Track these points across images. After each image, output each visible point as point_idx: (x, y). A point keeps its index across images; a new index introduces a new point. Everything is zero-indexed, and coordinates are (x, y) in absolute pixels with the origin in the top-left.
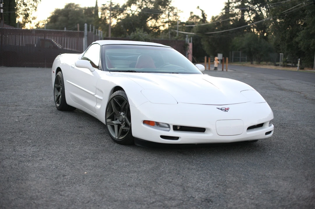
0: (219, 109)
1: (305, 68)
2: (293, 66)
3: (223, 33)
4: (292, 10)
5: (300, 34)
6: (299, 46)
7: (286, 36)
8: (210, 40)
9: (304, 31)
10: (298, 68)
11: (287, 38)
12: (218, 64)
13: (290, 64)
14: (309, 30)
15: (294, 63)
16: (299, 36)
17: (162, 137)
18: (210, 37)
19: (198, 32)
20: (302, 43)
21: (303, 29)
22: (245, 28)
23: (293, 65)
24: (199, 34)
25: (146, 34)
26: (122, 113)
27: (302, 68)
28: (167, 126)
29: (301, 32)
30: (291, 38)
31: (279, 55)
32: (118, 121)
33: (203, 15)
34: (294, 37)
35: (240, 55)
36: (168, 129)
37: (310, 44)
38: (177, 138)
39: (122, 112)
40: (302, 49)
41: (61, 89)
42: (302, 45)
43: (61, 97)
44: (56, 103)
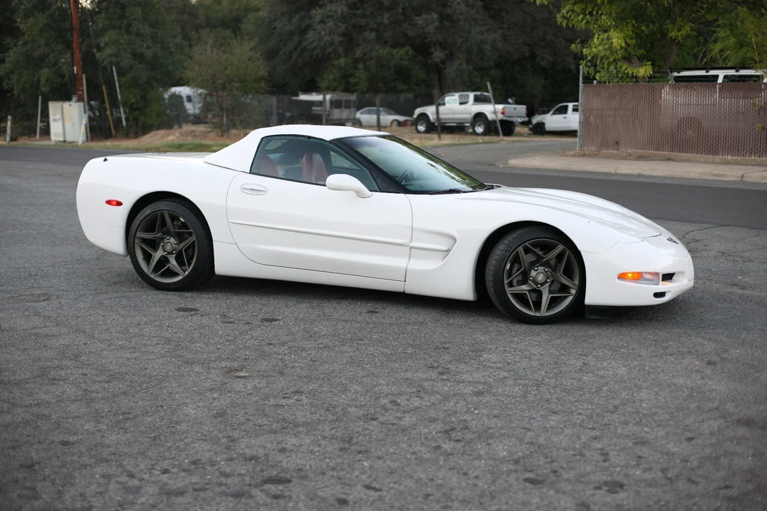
0: (669, 240)
1: (19, 138)
5: (9, 57)
9: (15, 49)
10: (6, 138)
14: (29, 47)
16: (6, 61)
17: (655, 295)
20: (15, 78)
21: (15, 45)
27: (13, 138)
29: (11, 53)
32: (531, 285)
36: (658, 281)
37: (39, 81)
38: (664, 294)
40: (15, 92)
41: (172, 241)
42: (15, 84)
43: (179, 260)
44: (151, 275)
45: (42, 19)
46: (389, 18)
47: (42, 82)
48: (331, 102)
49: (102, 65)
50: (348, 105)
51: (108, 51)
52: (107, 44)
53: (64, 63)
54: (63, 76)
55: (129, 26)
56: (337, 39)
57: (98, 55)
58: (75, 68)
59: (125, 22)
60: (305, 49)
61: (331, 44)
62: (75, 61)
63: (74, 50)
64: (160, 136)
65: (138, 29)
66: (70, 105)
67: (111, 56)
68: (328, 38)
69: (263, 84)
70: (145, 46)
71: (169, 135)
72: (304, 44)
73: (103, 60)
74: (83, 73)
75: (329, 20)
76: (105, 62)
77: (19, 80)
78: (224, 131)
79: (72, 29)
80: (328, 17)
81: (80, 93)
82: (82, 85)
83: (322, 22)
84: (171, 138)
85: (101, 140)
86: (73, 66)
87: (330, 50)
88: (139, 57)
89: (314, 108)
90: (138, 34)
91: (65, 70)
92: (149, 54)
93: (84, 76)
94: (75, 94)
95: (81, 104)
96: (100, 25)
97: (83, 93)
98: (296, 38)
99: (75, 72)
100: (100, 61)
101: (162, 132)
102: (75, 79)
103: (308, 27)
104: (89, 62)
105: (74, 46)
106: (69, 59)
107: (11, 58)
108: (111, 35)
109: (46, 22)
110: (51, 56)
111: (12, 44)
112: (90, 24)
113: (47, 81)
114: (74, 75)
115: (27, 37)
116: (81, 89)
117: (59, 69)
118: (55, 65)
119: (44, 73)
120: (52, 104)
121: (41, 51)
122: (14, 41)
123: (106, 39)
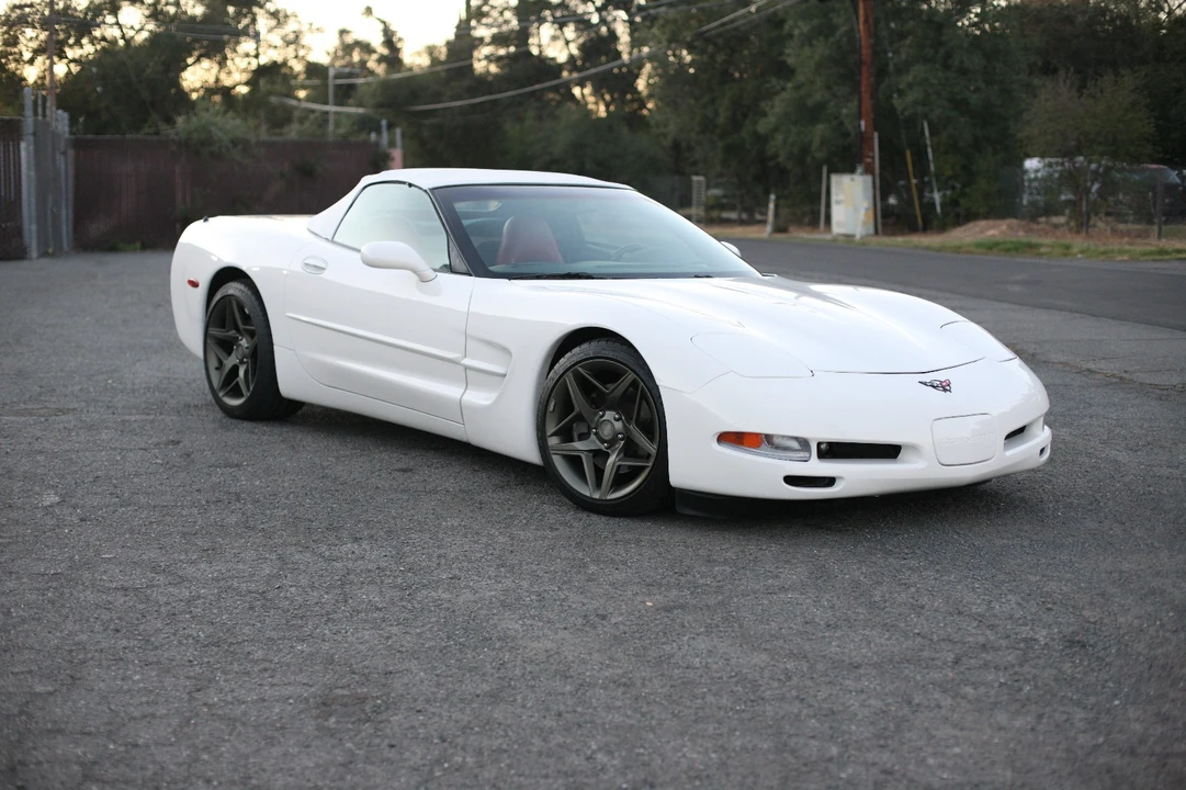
0: (925, 384)
1: (791, 229)
2: (741, 222)
3: (474, 106)
4: (732, 21)
5: (773, 106)
6: (771, 148)
7: (717, 114)
8: (426, 134)
9: (784, 95)
10: (769, 228)
11: (721, 120)
13: (733, 215)
14: (802, 92)
15: (745, 210)
16: (769, 113)
17: (791, 480)
18: (426, 122)
19: (380, 105)
20: (779, 137)
21: (783, 89)
22: (555, 89)
23: (744, 216)
25: (234, 119)
26: (610, 415)
27: (780, 229)
28: (795, 445)
29: (777, 101)
30: (735, 124)
31: (691, 181)
32: (594, 442)
33: (389, 41)
34: (745, 116)
36: (803, 455)
37: (811, 142)
38: (829, 481)
39: (610, 409)
40: (781, 159)
41: (244, 342)
42: (781, 147)
43: (246, 372)
44: (221, 394)
45: (821, 49)
47: (816, 144)
49: (902, 117)
51: (911, 97)
52: (910, 86)
53: (848, 116)
54: (847, 135)
55: (948, 56)
57: (897, 102)
58: (863, 123)
59: (942, 51)
62: (864, 110)
63: (863, 94)
64: (977, 229)
65: (962, 62)
66: (852, 180)
67: (916, 103)
70: (972, 88)
71: (993, 227)
73: (905, 109)
74: (875, 129)
76: (906, 113)
77: (785, 143)
78: (1082, 224)
79: (861, 63)
81: (869, 160)
82: (872, 150)
84: (992, 232)
85: (902, 233)
86: (860, 119)
88: (959, 104)
90: (963, 72)
91: (849, 126)
92: (975, 100)
93: (876, 135)
94: (860, 162)
95: (869, 178)
96: (903, 56)
97: (874, 161)
99: (863, 128)
100: (899, 112)
101: (983, 223)
102: (864, 139)
104: (884, 117)
105: (863, 89)
106: (855, 109)
107: (777, 107)
108: (918, 71)
109: (827, 52)
110: (832, 104)
111: (778, 87)
112: (890, 55)
113: (822, 143)
114: (861, 133)
115: (800, 78)
116: (871, 154)
117: (842, 124)
118: (836, 118)
119: (820, 130)
120: (835, 178)
121: (818, 97)
122: (782, 82)
123: (910, 78)
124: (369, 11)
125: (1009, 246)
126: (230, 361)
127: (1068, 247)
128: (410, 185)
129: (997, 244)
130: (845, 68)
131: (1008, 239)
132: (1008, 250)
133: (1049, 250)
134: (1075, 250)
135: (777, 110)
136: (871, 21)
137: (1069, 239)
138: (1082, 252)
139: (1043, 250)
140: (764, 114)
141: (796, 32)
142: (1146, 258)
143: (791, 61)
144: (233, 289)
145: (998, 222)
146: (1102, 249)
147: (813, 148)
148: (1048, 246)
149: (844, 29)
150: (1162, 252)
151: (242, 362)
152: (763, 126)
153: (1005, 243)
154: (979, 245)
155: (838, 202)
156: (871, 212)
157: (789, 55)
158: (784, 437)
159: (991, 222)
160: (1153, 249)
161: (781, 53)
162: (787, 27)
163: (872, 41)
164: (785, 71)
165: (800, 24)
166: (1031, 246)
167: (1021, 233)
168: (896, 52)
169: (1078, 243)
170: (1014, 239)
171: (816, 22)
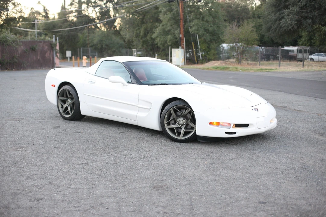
3: (71, 30)
6: (156, 42)
7: (140, 32)
9: (159, 28)
11: (142, 34)
12: (87, 63)
14: (164, 27)
16: (156, 32)
17: (227, 133)
20: (158, 39)
21: (159, 26)
24: (45, 31)
26: (182, 119)
28: (227, 124)
29: (157, 29)
30: (145, 35)
31: (132, 51)
32: (177, 125)
33: (45, 11)
34: (148, 33)
35: (90, 52)
36: (229, 127)
37: (167, 40)
38: (235, 133)
39: (182, 117)
40: (159, 45)
41: (69, 101)
42: (159, 42)
43: (71, 108)
44: (63, 114)
45: (169, 15)
46: (317, 13)
47: (168, 41)
48: (297, 50)
49: (192, 34)
50: (305, 52)
51: (194, 28)
52: (194, 25)
53: (177, 33)
54: (176, 38)
55: (203, 17)
56: (294, 23)
57: (190, 30)
58: (181, 35)
60: (281, 27)
61: (291, 25)
62: (181, 32)
63: (181, 27)
64: (212, 63)
65: (207, 19)
66: (178, 50)
67: (195, 30)
68: (290, 22)
69: (256, 42)
70: (210, 26)
71: (216, 63)
72: (280, 25)
73: (192, 32)
75: (291, 14)
76: (193, 33)
77: (160, 40)
79: (180, 19)
80: (291, 13)
81: (183, 45)
82: (183, 42)
83: (288, 15)
84: (216, 64)
85: (191, 65)
86: (180, 34)
87: (291, 27)
88: (206, 30)
89: (290, 53)
90: (207, 21)
91: (177, 36)
92: (211, 29)
93: (184, 38)
94: (180, 46)
95: (183, 50)
96: (191, 18)
97: (184, 45)
98: (277, 22)
99: (181, 37)
100: (191, 32)
101: (213, 62)
102: (181, 39)
103: (283, 18)
104: (187, 33)
105: (181, 26)
106: (179, 32)
107: (157, 31)
108: (196, 21)
109: (171, 16)
110: (172, 30)
111: (158, 26)
112: (188, 17)
113: (170, 40)
114: (180, 38)
115: (164, 23)
116: (183, 43)
117: (175, 35)
118: (174, 34)
119: (169, 37)
120: (173, 50)
121: (169, 28)
122: (159, 24)
123: (193, 23)
124: (39, 3)
125: (221, 68)
126: (65, 106)
127: (237, 68)
128: (116, 61)
129: (218, 68)
130: (176, 20)
131: (221, 66)
132: (221, 69)
133: (232, 69)
134: (239, 69)
135: (157, 32)
136: (183, 8)
137: (236, 66)
138: (241, 69)
139: (230, 69)
140: (154, 33)
141: (162, 11)
142: (258, 71)
143: (161, 18)
144: (66, 87)
145: (218, 61)
146: (246, 69)
147: (167, 42)
148: (232, 68)
149: (176, 10)
150: (261, 69)
151: (69, 106)
152: (154, 36)
153: (220, 67)
154: (213, 68)
155: (174, 56)
156: (184, 59)
157: (160, 17)
158: (224, 123)
159: (216, 62)
160: (259, 69)
161: (159, 16)
162: (160, 9)
163: (183, 13)
164: (159, 21)
165: (164, 9)
166: (227, 68)
167: (224, 65)
168: (189, 16)
169: (239, 67)
170: (222, 66)
171: (167, 8)
